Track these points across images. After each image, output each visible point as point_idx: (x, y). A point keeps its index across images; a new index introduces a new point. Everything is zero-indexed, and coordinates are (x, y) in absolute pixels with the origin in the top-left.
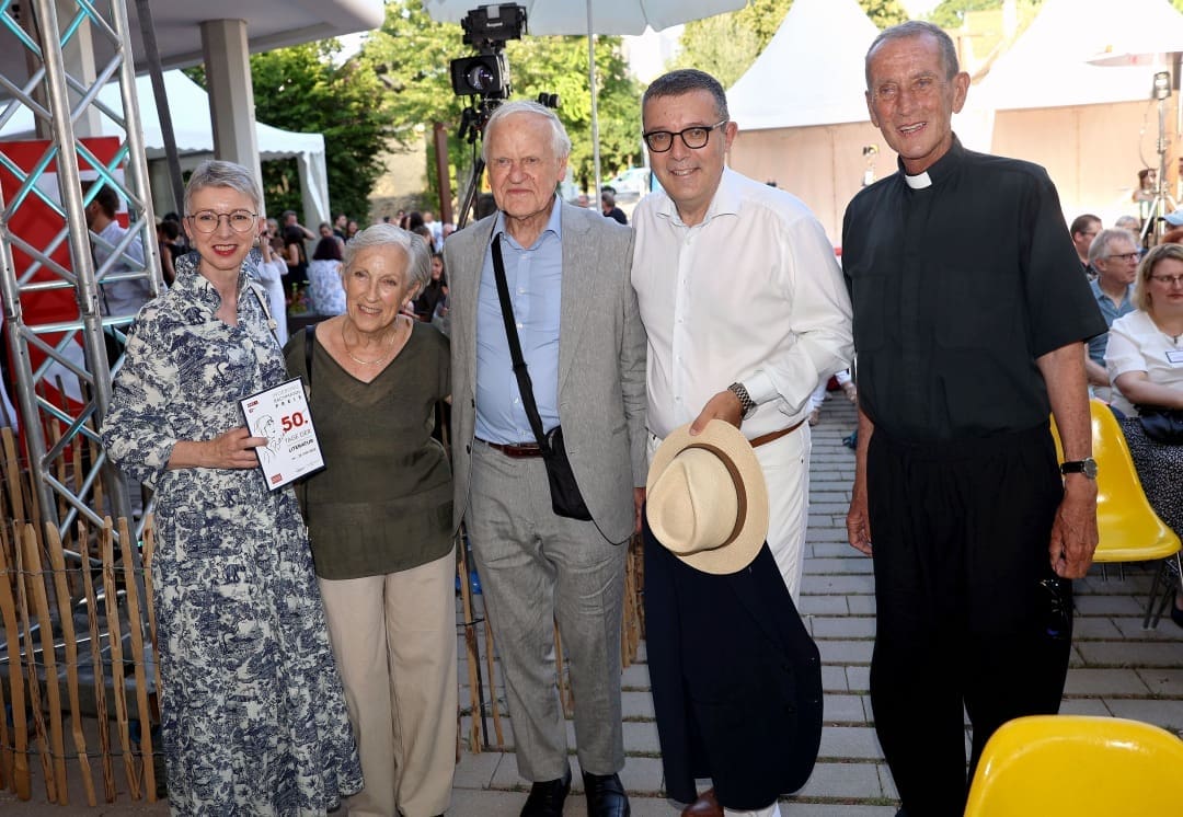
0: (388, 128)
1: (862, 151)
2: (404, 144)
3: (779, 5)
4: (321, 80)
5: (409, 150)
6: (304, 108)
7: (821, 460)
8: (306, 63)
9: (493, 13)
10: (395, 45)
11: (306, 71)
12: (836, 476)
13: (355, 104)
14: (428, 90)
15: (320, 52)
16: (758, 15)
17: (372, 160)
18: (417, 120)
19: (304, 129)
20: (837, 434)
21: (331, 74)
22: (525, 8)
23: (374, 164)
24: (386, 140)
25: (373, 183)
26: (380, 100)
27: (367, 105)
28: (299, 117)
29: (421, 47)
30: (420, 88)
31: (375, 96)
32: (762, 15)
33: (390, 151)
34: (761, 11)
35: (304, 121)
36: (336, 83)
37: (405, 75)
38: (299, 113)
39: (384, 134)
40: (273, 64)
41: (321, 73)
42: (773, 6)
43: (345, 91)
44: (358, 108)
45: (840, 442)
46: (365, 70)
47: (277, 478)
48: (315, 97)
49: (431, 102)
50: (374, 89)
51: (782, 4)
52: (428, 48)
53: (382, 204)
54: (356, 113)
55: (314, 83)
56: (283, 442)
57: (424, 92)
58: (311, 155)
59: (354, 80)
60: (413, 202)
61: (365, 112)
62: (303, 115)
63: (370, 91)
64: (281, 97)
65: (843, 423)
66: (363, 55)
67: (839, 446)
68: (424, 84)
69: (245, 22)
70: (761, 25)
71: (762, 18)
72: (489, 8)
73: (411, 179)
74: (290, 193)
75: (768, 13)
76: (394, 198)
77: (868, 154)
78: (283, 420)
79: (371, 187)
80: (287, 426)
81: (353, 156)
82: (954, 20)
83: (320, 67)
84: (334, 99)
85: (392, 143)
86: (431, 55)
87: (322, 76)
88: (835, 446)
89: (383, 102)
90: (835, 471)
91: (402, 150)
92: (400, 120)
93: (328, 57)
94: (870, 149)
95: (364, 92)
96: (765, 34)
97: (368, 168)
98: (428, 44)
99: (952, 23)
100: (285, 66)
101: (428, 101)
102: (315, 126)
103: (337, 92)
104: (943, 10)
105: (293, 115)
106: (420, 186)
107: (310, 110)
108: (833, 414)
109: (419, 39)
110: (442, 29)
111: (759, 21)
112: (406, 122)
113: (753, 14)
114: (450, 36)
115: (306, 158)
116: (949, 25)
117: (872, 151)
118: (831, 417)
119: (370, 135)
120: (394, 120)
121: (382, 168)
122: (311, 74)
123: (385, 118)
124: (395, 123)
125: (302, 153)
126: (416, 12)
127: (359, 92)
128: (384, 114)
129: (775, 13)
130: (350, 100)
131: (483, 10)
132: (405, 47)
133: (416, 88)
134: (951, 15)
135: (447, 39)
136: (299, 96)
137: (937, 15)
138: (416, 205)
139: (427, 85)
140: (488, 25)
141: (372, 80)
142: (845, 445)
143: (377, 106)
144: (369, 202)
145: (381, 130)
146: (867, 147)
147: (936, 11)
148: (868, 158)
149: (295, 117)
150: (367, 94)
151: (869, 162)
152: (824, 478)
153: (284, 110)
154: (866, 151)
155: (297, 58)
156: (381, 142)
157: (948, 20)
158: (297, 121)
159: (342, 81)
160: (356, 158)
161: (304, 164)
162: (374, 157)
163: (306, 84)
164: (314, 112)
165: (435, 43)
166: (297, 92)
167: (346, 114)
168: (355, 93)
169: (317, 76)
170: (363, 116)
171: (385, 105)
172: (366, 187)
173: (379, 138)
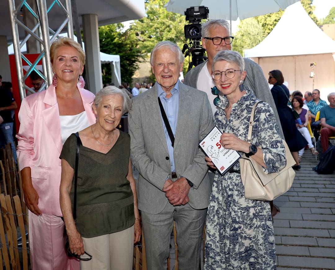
0: (139, 54)
1: (310, 65)
2: (145, 60)
3: (273, 14)
4: (117, 37)
5: (146, 61)
6: (111, 47)
7: (306, 176)
8: (112, 31)
9: (197, 9)
10: (142, 26)
11: (113, 34)
12: (313, 182)
13: (128, 45)
14: (153, 41)
15: (117, 28)
16: (265, 18)
17: (134, 65)
18: (149, 51)
19: (111, 54)
20: (309, 166)
21: (120, 35)
22: (208, 8)
23: (134, 66)
24: (138, 58)
25: (134, 73)
26: (137, 45)
27: (132, 46)
28: (110, 50)
29: (151, 26)
30: (150, 40)
31: (135, 43)
32: (267, 18)
33: (140, 62)
34: (266, 17)
35: (111, 51)
36: (122, 38)
37: (146, 36)
38: (110, 48)
39: (138, 56)
40: (101, 31)
41: (117, 35)
42: (271, 15)
43: (125, 41)
44: (129, 47)
45: (311, 169)
46: (133, 34)
47: (222, 168)
48: (115, 43)
49: (154, 45)
50: (135, 41)
51: (274, 14)
52: (153, 27)
53: (136, 80)
54: (129, 49)
55: (115, 38)
56: (220, 153)
57: (152, 42)
58: (116, 62)
59: (128, 37)
60: (147, 79)
61: (132, 48)
62: (111, 49)
63: (134, 41)
64: (104, 43)
65: (310, 162)
66: (131, 29)
67: (312, 171)
68: (152, 39)
69: (97, 15)
70: (266, 21)
71: (267, 19)
72: (195, 7)
73: (146, 72)
74: (106, 75)
75: (269, 17)
76: (139, 78)
77: (312, 66)
78: (217, 144)
79: (133, 74)
80: (219, 146)
81: (127, 63)
82: (333, 21)
83: (117, 33)
84: (121, 44)
85: (141, 59)
86: (154, 29)
87: (117, 36)
88: (309, 170)
89: (138, 45)
90: (312, 180)
91: (144, 61)
92: (143, 51)
93: (119, 30)
94: (313, 64)
95: (132, 41)
96: (268, 25)
97: (132, 68)
98: (153, 25)
99: (332, 22)
100: (105, 32)
101: (153, 45)
102: (115, 52)
103: (123, 41)
104: (329, 17)
105: (107, 49)
106: (149, 74)
107: (113, 48)
108: (306, 158)
109: (151, 24)
110: (159, 20)
111: (266, 20)
112: (145, 52)
113: (264, 18)
114: (161, 23)
115: (114, 63)
116: (331, 23)
117: (313, 65)
118: (306, 160)
119: (133, 56)
120: (142, 51)
121: (137, 67)
122: (114, 35)
123: (138, 50)
124: (142, 52)
125: (112, 62)
126: (150, 15)
127: (130, 41)
128: (138, 49)
129: (271, 17)
130: (127, 44)
131: (192, 8)
132: (146, 26)
133: (149, 40)
134: (331, 19)
135: (160, 24)
136: (110, 43)
137: (327, 19)
138: (147, 80)
139: (153, 40)
140: (194, 14)
141: (134, 37)
142: (313, 170)
143: (136, 47)
144: (132, 79)
145: (137, 55)
146: (312, 63)
147: (326, 18)
148: (312, 67)
149: (108, 50)
150: (132, 42)
151: (312, 69)
152: (309, 183)
153: (105, 47)
154: (311, 65)
155: (110, 29)
156: (137, 59)
157: (330, 21)
158: (109, 51)
159: (124, 37)
160: (128, 64)
161: (113, 65)
162: (134, 64)
163: (112, 38)
164: (114, 48)
165: (156, 25)
166: (109, 41)
167: (126, 49)
168: (128, 42)
169: (116, 36)
170: (131, 50)
171: (138, 47)
172: (132, 74)
173: (136, 57)
